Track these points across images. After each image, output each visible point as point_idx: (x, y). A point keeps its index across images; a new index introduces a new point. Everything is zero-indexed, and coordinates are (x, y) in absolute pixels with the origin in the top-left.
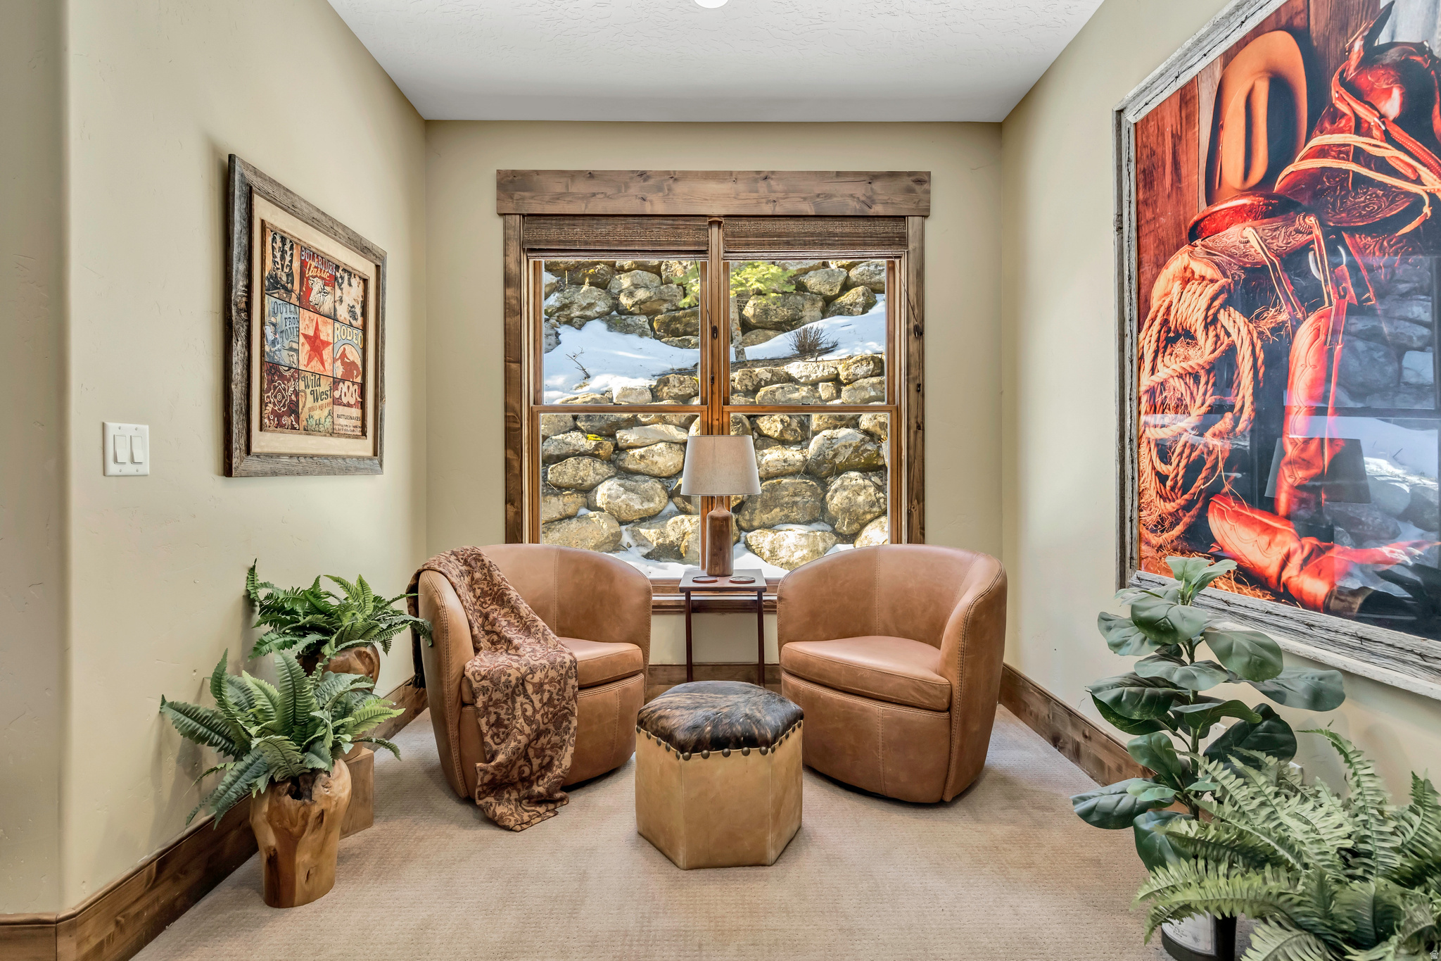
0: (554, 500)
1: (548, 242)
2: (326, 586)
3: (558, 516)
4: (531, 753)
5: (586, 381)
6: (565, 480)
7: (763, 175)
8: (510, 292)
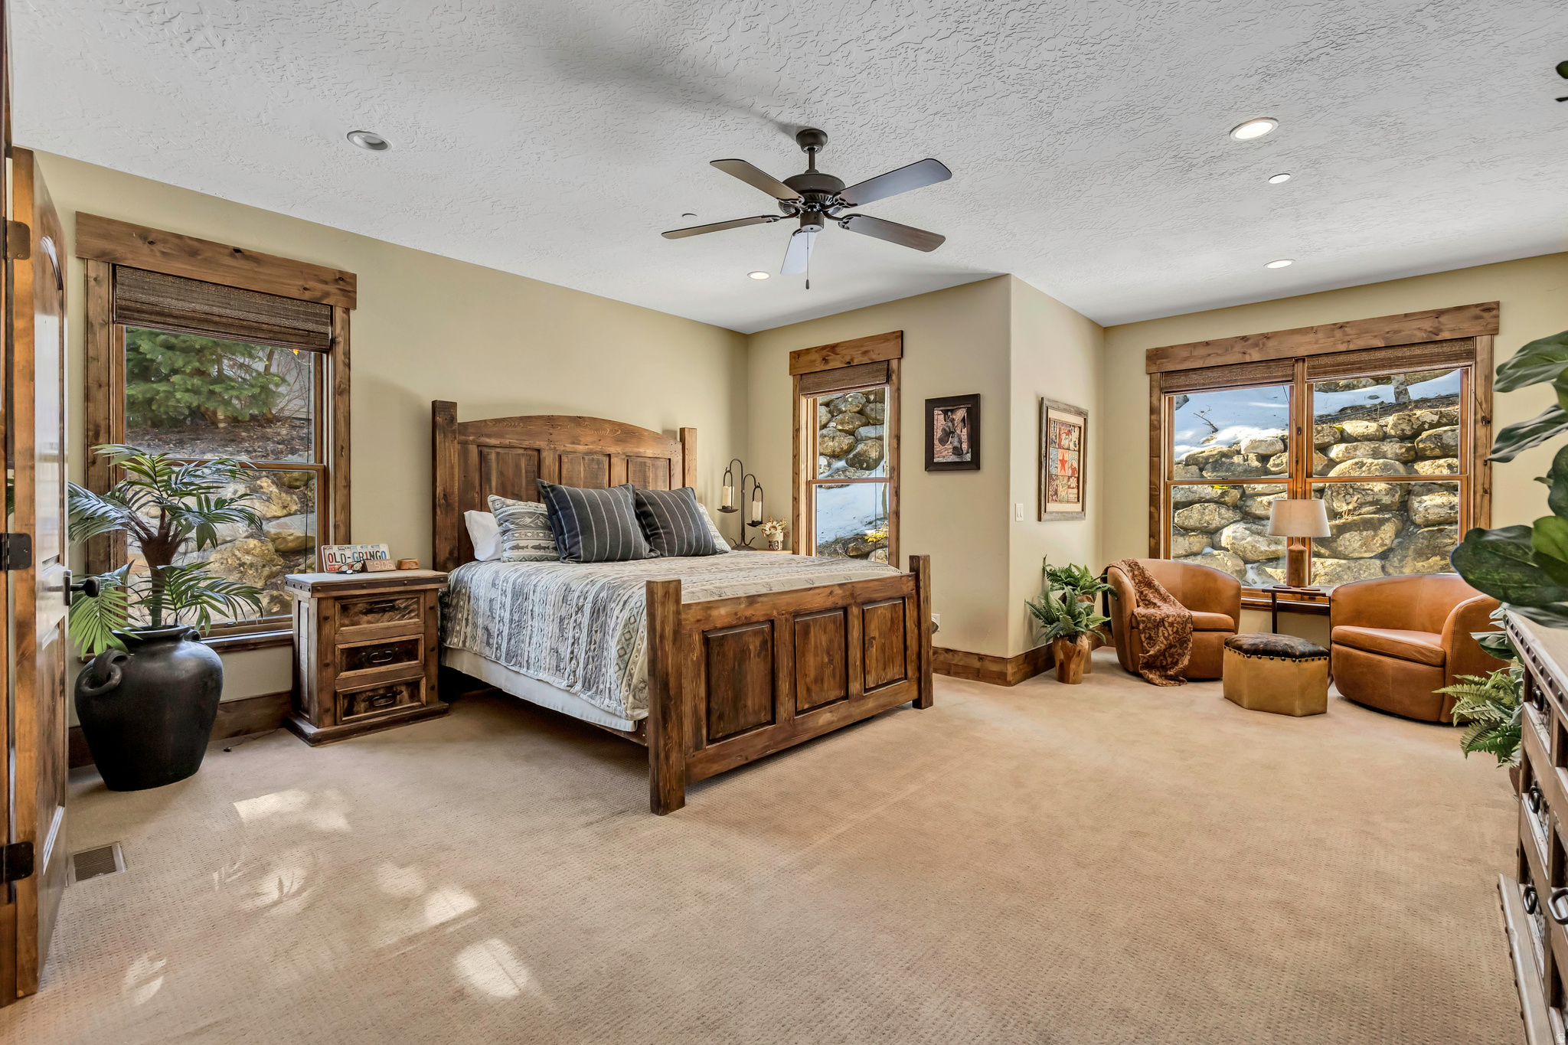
0: (1180, 539)
1: (1178, 387)
2: (1074, 569)
3: (1184, 553)
4: (1167, 655)
5: (1214, 435)
6: (1191, 523)
7: (1339, 326)
8: (1153, 417)
